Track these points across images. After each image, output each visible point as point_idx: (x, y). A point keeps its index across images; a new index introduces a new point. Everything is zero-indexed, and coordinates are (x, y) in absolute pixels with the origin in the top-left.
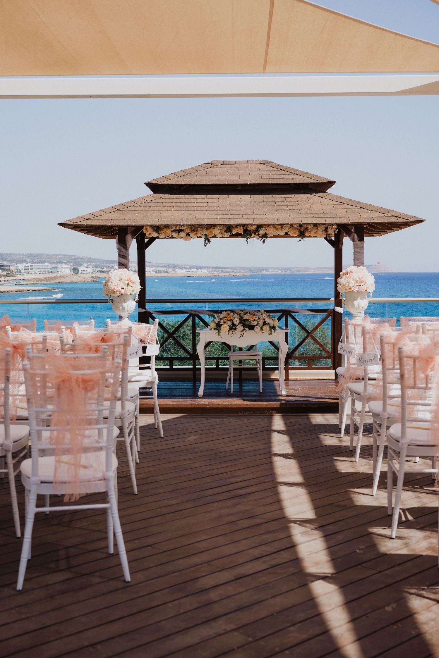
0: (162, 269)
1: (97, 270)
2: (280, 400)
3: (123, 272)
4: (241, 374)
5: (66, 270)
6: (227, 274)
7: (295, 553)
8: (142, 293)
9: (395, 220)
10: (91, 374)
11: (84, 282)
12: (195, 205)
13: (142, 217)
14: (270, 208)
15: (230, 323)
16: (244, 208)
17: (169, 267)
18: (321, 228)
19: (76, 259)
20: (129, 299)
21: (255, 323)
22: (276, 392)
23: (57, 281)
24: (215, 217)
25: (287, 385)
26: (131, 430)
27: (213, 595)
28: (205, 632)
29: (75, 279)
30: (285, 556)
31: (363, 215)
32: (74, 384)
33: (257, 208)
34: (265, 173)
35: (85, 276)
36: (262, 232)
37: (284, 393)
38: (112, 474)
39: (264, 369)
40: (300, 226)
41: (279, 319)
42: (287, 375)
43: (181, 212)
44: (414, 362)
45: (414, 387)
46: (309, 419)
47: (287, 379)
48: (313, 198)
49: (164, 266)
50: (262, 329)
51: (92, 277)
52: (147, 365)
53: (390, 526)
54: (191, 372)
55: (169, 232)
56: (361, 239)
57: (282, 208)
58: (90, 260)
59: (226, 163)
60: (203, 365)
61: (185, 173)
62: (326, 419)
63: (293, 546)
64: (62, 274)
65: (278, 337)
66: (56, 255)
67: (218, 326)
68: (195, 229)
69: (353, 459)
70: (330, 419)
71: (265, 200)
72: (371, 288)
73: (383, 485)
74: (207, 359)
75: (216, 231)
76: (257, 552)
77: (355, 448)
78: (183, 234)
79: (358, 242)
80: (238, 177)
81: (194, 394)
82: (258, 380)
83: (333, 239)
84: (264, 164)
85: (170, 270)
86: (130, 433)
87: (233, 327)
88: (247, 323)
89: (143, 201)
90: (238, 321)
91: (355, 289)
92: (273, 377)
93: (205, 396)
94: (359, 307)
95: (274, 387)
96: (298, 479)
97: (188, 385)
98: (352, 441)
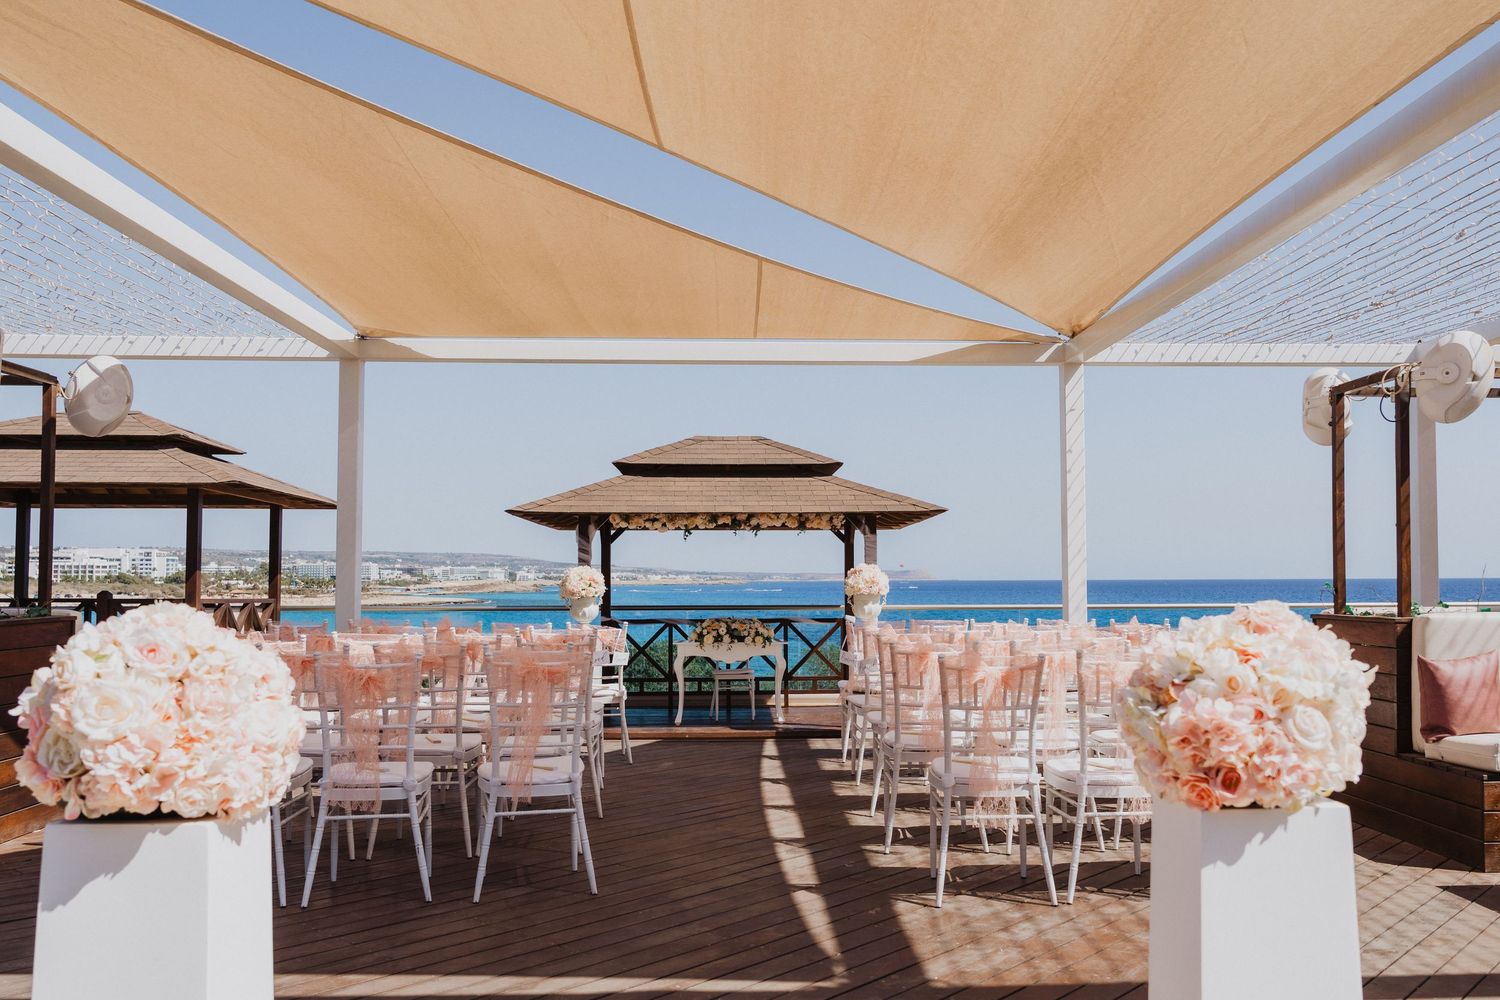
0: (629, 574)
1: (541, 575)
2: (777, 728)
3: (584, 569)
4: (729, 699)
5: (498, 575)
6: (717, 582)
7: (779, 868)
8: (607, 597)
9: (912, 509)
10: (558, 666)
11: (524, 592)
12: (674, 489)
13: (608, 503)
14: (764, 493)
15: (714, 633)
16: (732, 493)
17: (639, 571)
18: (826, 518)
19: (513, 560)
20: (590, 604)
21: (746, 633)
22: (772, 720)
23: (486, 590)
24: (696, 504)
25: (786, 712)
26: (595, 746)
27: (687, 905)
28: (678, 933)
29: (511, 587)
30: (768, 871)
31: (875, 503)
32: (540, 676)
33: (748, 493)
34: (760, 452)
35: (524, 583)
36: (754, 522)
37: (781, 720)
38: (578, 776)
39: (757, 692)
40: (800, 515)
41: (776, 631)
42: (786, 700)
43: (655, 498)
44: (907, 659)
45: (907, 687)
46: (807, 744)
47: (786, 705)
48: (816, 482)
49: (633, 571)
50: (754, 641)
51: (535, 585)
52: (614, 677)
53: (883, 842)
54: (667, 698)
55: (641, 521)
56: (873, 532)
57: (778, 493)
58: (533, 563)
59: (711, 439)
60: (681, 687)
61: (661, 450)
62: (827, 744)
63: (777, 862)
64: (494, 581)
65: (775, 650)
66: (486, 555)
67: (700, 638)
68: (672, 517)
69: (853, 783)
70: (833, 744)
71: (759, 484)
72: (885, 591)
73: (880, 806)
74: (686, 680)
75: (699, 521)
76: (737, 868)
77: (856, 772)
78: (658, 525)
79: (869, 535)
80: (726, 456)
81: (671, 723)
82: (751, 707)
83: (843, 532)
84: (757, 441)
85: (640, 576)
86: (595, 750)
87: (718, 639)
88: (736, 633)
89: (609, 485)
90: (725, 631)
91: (866, 591)
92: (769, 704)
93: (683, 724)
94: (870, 613)
95: (770, 715)
96: (789, 802)
97: (664, 713)
98: (854, 765)
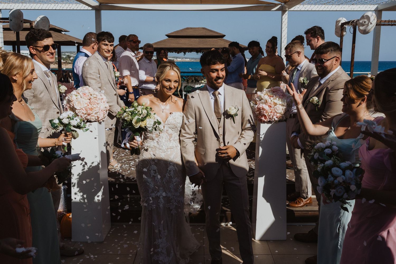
12: (181, 42)
13: (164, 46)
14: (205, 43)
15: (191, 80)
16: (196, 43)
21: (199, 80)
24: (187, 46)
34: (204, 32)
48: (218, 40)
57: (208, 43)
59: (191, 28)
61: (178, 32)
67: (187, 81)
68: (181, 50)
71: (203, 41)
78: (177, 52)
80: (195, 33)
84: (203, 29)
89: (165, 41)
90: (194, 79)
